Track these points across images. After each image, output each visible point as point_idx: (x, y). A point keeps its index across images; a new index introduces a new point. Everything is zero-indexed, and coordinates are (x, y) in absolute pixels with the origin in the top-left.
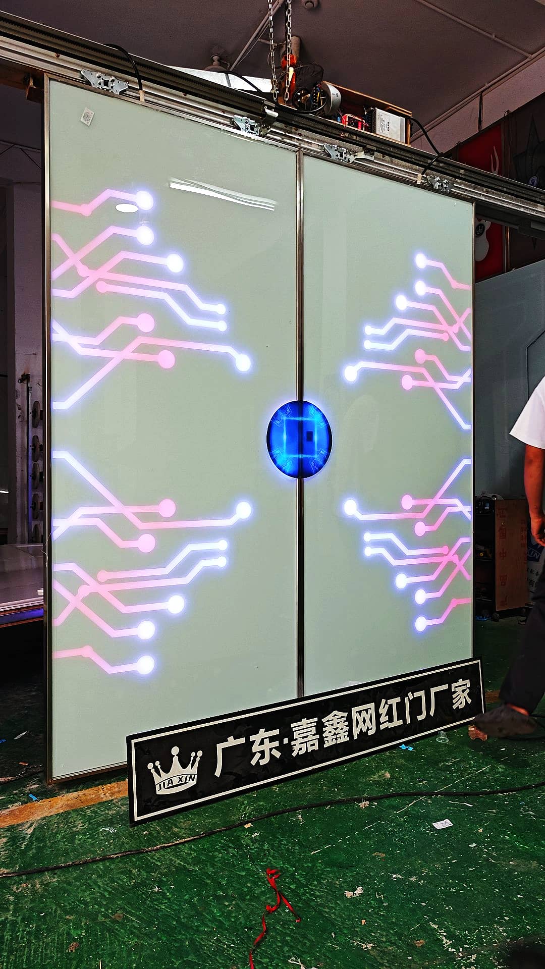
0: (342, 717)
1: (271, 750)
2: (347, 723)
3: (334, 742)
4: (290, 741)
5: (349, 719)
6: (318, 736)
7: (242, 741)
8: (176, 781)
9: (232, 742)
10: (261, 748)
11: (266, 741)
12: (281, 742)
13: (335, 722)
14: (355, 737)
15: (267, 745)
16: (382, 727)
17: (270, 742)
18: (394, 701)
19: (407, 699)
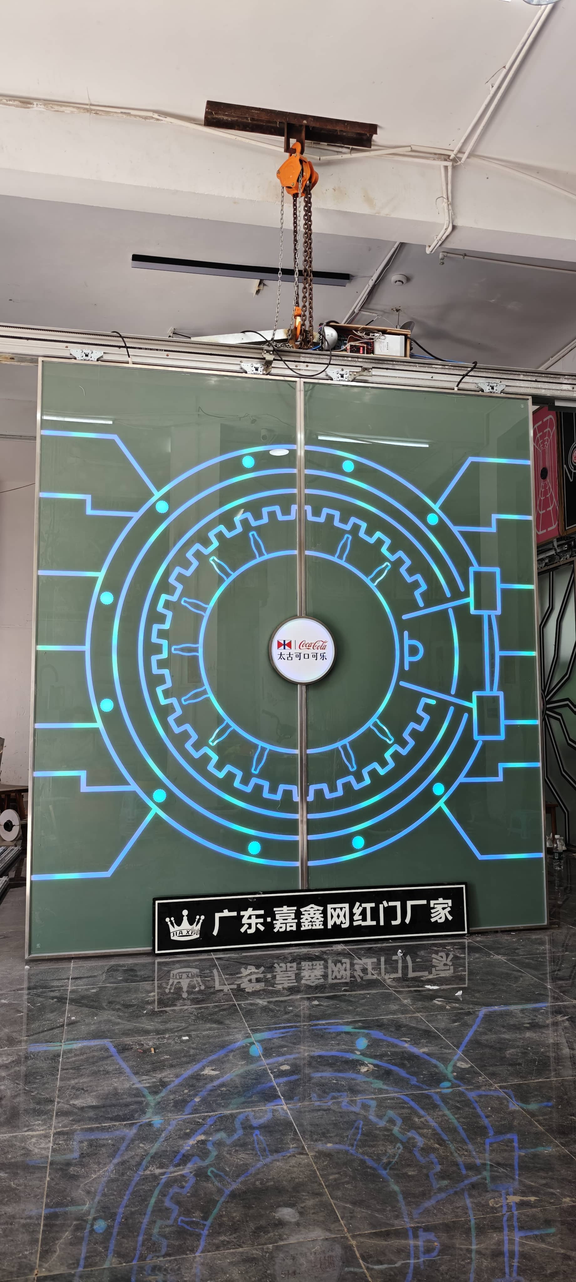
0: (318, 910)
1: (257, 924)
2: (322, 915)
3: (310, 927)
4: (272, 920)
5: (324, 912)
6: (296, 921)
7: (235, 914)
8: (185, 933)
9: (227, 914)
10: (249, 921)
11: (253, 917)
12: (265, 920)
13: (312, 912)
14: (329, 927)
15: (254, 921)
16: (355, 924)
17: (257, 918)
18: (368, 906)
19: (381, 907)
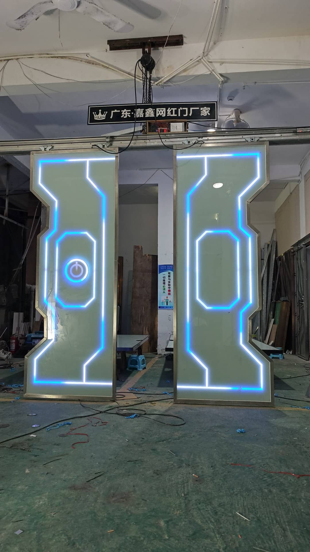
0: (153, 110)
1: (127, 115)
3: (149, 116)
4: (134, 114)
5: (155, 111)
6: (143, 114)
7: (119, 111)
8: (100, 117)
9: (116, 111)
10: (125, 114)
11: (126, 112)
12: (131, 113)
13: (150, 111)
14: (157, 116)
15: (126, 114)
16: (168, 115)
17: (128, 113)
18: (174, 109)
19: (179, 110)
